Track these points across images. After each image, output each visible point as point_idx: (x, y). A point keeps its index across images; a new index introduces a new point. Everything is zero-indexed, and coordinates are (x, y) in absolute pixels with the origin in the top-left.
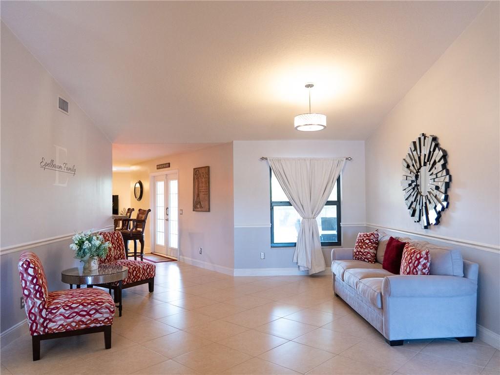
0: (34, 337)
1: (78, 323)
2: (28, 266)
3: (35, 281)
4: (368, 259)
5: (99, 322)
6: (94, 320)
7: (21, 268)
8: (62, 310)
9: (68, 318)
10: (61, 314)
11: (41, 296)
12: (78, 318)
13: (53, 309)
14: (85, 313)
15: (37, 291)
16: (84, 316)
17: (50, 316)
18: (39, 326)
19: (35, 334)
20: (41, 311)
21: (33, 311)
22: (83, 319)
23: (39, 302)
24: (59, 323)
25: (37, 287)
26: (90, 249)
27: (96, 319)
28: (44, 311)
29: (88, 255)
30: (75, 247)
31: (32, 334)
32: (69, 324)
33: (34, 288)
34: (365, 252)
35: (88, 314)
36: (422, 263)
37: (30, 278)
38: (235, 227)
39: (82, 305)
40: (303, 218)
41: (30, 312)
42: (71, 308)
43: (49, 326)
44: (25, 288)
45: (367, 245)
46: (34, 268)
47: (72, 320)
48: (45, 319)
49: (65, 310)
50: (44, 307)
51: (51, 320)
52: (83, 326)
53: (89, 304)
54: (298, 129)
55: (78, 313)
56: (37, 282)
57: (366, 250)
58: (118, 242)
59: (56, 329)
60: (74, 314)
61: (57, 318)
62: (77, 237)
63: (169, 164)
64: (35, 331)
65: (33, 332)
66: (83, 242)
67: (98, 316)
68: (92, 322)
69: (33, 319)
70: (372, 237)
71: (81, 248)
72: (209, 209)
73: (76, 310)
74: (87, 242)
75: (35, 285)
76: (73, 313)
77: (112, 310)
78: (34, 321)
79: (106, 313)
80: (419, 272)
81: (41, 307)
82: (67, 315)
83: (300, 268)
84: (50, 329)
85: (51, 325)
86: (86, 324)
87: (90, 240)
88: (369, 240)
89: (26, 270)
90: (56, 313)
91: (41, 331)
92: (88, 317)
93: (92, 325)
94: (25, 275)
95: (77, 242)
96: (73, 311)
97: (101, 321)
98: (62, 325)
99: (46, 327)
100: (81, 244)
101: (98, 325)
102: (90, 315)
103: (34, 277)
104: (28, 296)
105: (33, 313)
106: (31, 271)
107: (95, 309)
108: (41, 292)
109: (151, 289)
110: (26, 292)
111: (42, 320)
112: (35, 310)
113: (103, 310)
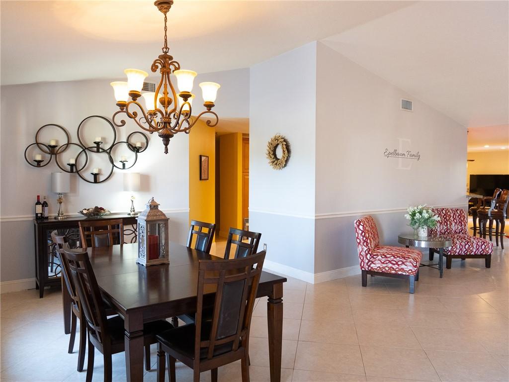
0: (362, 270)
1: (390, 268)
2: (360, 223)
3: (363, 234)
5: (405, 271)
6: (401, 269)
7: (356, 225)
8: (380, 257)
9: (383, 263)
10: (379, 260)
11: (367, 245)
12: (390, 265)
13: (375, 255)
14: (394, 263)
15: (365, 241)
16: (394, 264)
17: (372, 259)
18: (365, 264)
19: (363, 269)
20: (367, 255)
22: (393, 267)
23: (365, 249)
24: (378, 265)
25: (365, 238)
26: (419, 220)
27: (403, 269)
28: (369, 255)
29: (417, 224)
30: (408, 217)
31: (361, 269)
32: (384, 268)
33: (363, 239)
35: (397, 264)
37: (360, 232)
39: (394, 256)
41: (360, 254)
42: (386, 257)
43: (371, 266)
44: (357, 238)
46: (363, 226)
47: (385, 265)
48: (369, 261)
49: (382, 257)
50: (369, 252)
51: (372, 262)
52: (393, 272)
53: (398, 257)
55: (390, 262)
56: (364, 235)
58: (460, 219)
59: (376, 269)
60: (388, 262)
61: (376, 262)
62: (411, 210)
64: (363, 267)
65: (362, 267)
66: (415, 214)
67: (403, 266)
71: (413, 219)
73: (389, 259)
74: (418, 214)
75: (363, 237)
76: (387, 260)
77: (415, 265)
78: (362, 260)
79: (410, 266)
81: (367, 252)
82: (383, 261)
84: (372, 268)
85: (372, 265)
86: (395, 271)
87: (421, 213)
89: (358, 226)
90: (376, 258)
91: (367, 268)
92: (397, 266)
93: (400, 273)
94: (358, 229)
95: (410, 213)
96: (387, 259)
97: (406, 271)
98: (379, 267)
99: (369, 266)
100: (414, 214)
101: (404, 274)
102: (399, 265)
103: (363, 232)
104: (359, 243)
105: (362, 255)
106: (361, 227)
107: (401, 261)
108: (367, 242)
109: (488, 265)
110: (358, 241)
111: (367, 261)
112: (363, 253)
113: (408, 264)
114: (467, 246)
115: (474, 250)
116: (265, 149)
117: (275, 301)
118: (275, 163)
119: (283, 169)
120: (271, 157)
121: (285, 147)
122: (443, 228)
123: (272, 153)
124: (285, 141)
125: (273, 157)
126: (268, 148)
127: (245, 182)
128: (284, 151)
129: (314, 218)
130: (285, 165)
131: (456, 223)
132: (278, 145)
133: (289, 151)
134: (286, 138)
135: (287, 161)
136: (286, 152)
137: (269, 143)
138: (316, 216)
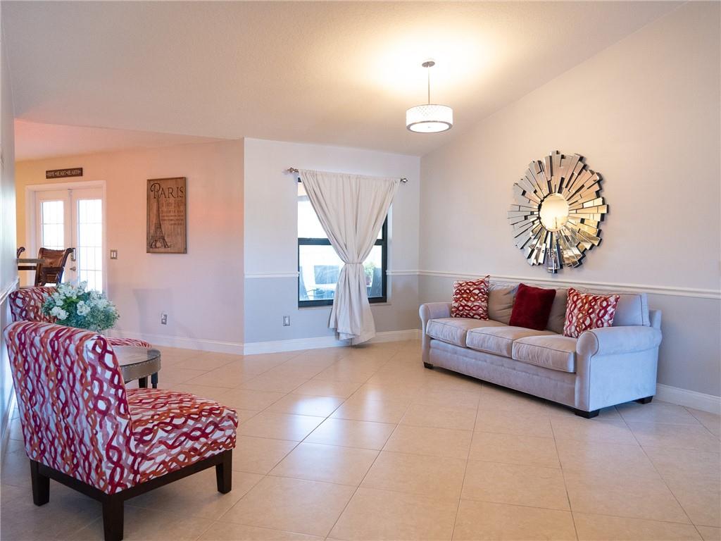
1: (188, 455)
2: (104, 349)
3: (116, 380)
4: (479, 315)
5: (218, 446)
6: (212, 443)
7: (91, 355)
8: (161, 434)
9: (172, 447)
10: (161, 442)
11: (126, 410)
12: (189, 444)
13: (144, 434)
14: (198, 433)
15: (120, 401)
16: (196, 439)
17: (142, 449)
18: (126, 471)
19: (118, 490)
20: (128, 440)
21: (114, 443)
22: (197, 445)
23: (124, 423)
24: (159, 459)
25: (120, 392)
27: (215, 442)
28: (133, 439)
31: (113, 492)
32: (174, 459)
33: (116, 395)
34: (475, 306)
35: (205, 435)
36: (610, 312)
37: (108, 375)
38: (246, 277)
39: (192, 418)
40: (346, 263)
41: (109, 447)
42: (175, 427)
43: (141, 469)
44: (99, 397)
45: (476, 297)
46: (115, 354)
47: (178, 449)
48: (136, 456)
49: (167, 431)
50: (131, 432)
51: (144, 457)
52: (195, 459)
53: (200, 415)
54: (412, 128)
55: (188, 436)
56: (119, 381)
57: (475, 304)
59: (153, 473)
60: (183, 438)
61: (156, 451)
63: (81, 169)
64: (119, 484)
65: (114, 486)
67: (218, 434)
68: (210, 448)
69: (115, 459)
70: (482, 286)
72: (186, 249)
73: (185, 430)
75: (117, 388)
76: (181, 436)
78: (117, 464)
79: (229, 427)
80: (605, 324)
81: (128, 433)
82: (170, 442)
83: (341, 335)
84: (144, 474)
85: (146, 466)
86: (200, 454)
88: (479, 289)
89: (101, 357)
90: (151, 440)
91: (129, 481)
92: (203, 440)
93: (209, 454)
94: (99, 369)
96: (180, 432)
97: (221, 443)
98: (163, 462)
99: (137, 472)
101: (217, 452)
102: (207, 436)
103: (114, 373)
104: (104, 413)
105: (114, 448)
106: (109, 360)
110: (102, 405)
111: (130, 459)
112: (119, 441)
113: (225, 424)
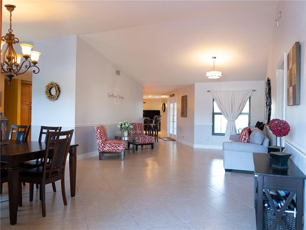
0: (99, 152)
1: (113, 150)
2: (98, 129)
3: (100, 134)
5: (119, 150)
8: (108, 145)
9: (109, 147)
10: (107, 146)
11: (102, 139)
12: (113, 148)
13: (105, 144)
14: (115, 146)
15: (100, 137)
16: (114, 147)
17: (104, 146)
19: (100, 151)
20: (102, 144)
22: (114, 148)
23: (101, 141)
24: (107, 149)
26: (124, 128)
28: (103, 144)
29: (123, 130)
30: (119, 126)
31: (99, 151)
32: (110, 150)
33: (100, 136)
35: (116, 147)
36: (244, 138)
37: (98, 133)
38: (195, 124)
39: (114, 144)
40: (228, 121)
41: (98, 144)
42: (111, 144)
44: (97, 136)
46: (100, 130)
47: (111, 148)
48: (103, 147)
50: (102, 143)
51: (104, 147)
52: (114, 151)
53: (116, 144)
54: (208, 77)
55: (113, 146)
58: (141, 128)
59: (106, 150)
61: (106, 147)
62: (120, 123)
63: (174, 94)
64: (100, 150)
65: (99, 150)
66: (122, 125)
67: (119, 148)
68: (117, 150)
71: (121, 127)
72: (186, 116)
73: (112, 145)
74: (124, 125)
75: (100, 135)
77: (124, 147)
78: (99, 147)
79: (122, 147)
80: (243, 142)
84: (104, 150)
85: (104, 149)
87: (125, 124)
89: (97, 130)
92: (116, 148)
93: (117, 151)
95: (120, 125)
98: (108, 149)
99: (103, 149)
100: (121, 125)
101: (119, 151)
102: (117, 147)
103: (100, 133)
104: (98, 139)
106: (99, 130)
107: (118, 145)
108: (102, 138)
109: (152, 148)
110: (97, 137)
111: (102, 147)
112: (100, 143)
113: (121, 146)
114: (144, 139)
115: (147, 141)
116: (44, 89)
117: (73, 155)
118: (51, 97)
119: (55, 101)
120: (48, 94)
121: (57, 89)
122: (134, 132)
123: (48, 92)
124: (57, 85)
125: (49, 94)
126: (46, 89)
127: (22, 110)
128: (56, 91)
129: (75, 127)
130: (57, 99)
131: (139, 130)
132: (53, 87)
133: (59, 91)
134: (58, 84)
135: (58, 97)
136: (58, 91)
137: (47, 86)
138: (75, 126)
